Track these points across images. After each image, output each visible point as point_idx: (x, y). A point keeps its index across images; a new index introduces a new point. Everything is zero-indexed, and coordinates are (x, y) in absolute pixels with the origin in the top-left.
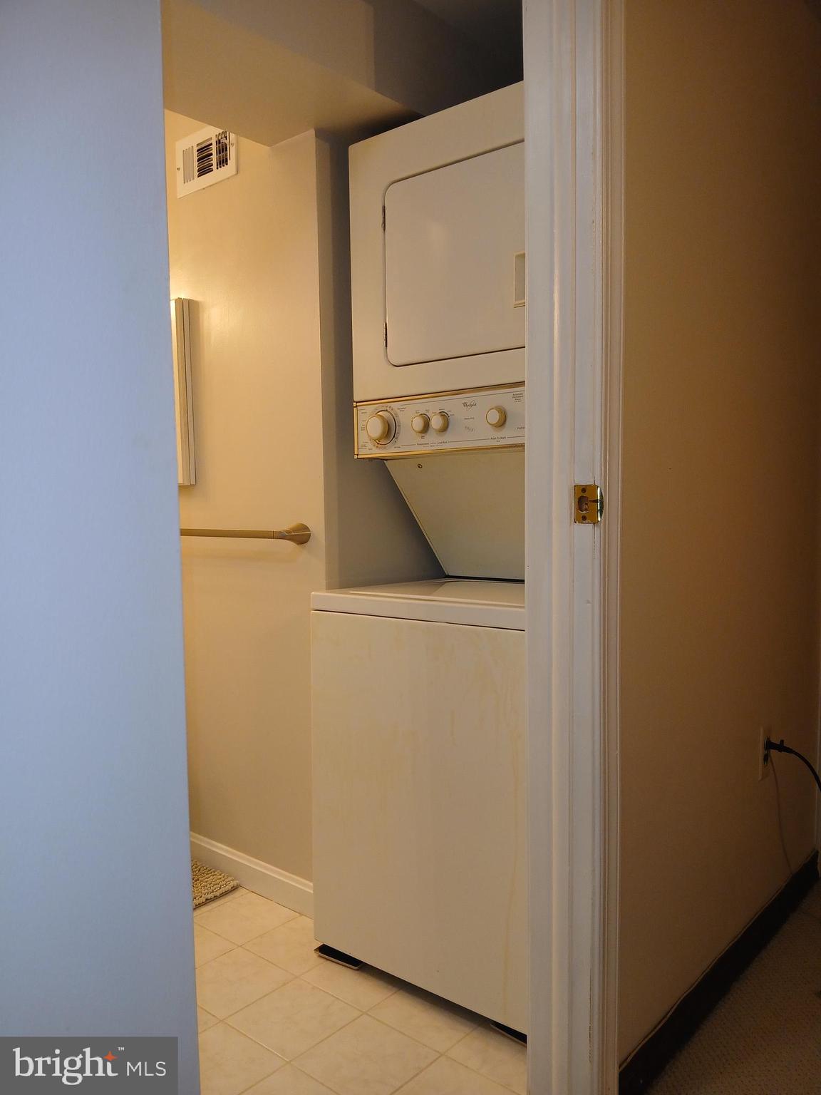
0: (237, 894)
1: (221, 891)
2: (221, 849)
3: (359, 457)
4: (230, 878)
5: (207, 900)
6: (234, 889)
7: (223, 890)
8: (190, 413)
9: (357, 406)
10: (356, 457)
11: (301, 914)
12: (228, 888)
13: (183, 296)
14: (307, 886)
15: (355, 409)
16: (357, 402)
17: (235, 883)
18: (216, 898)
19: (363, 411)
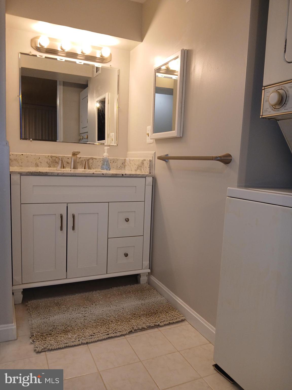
0: (183, 324)
1: (176, 321)
2: (179, 301)
3: (263, 117)
4: (181, 315)
5: (169, 323)
6: (182, 321)
7: (177, 320)
8: (183, 103)
9: (264, 89)
10: (261, 117)
11: (210, 343)
12: (180, 320)
13: (185, 48)
14: (213, 329)
15: (263, 91)
16: (264, 87)
17: (183, 318)
18: (173, 323)
19: (268, 91)
